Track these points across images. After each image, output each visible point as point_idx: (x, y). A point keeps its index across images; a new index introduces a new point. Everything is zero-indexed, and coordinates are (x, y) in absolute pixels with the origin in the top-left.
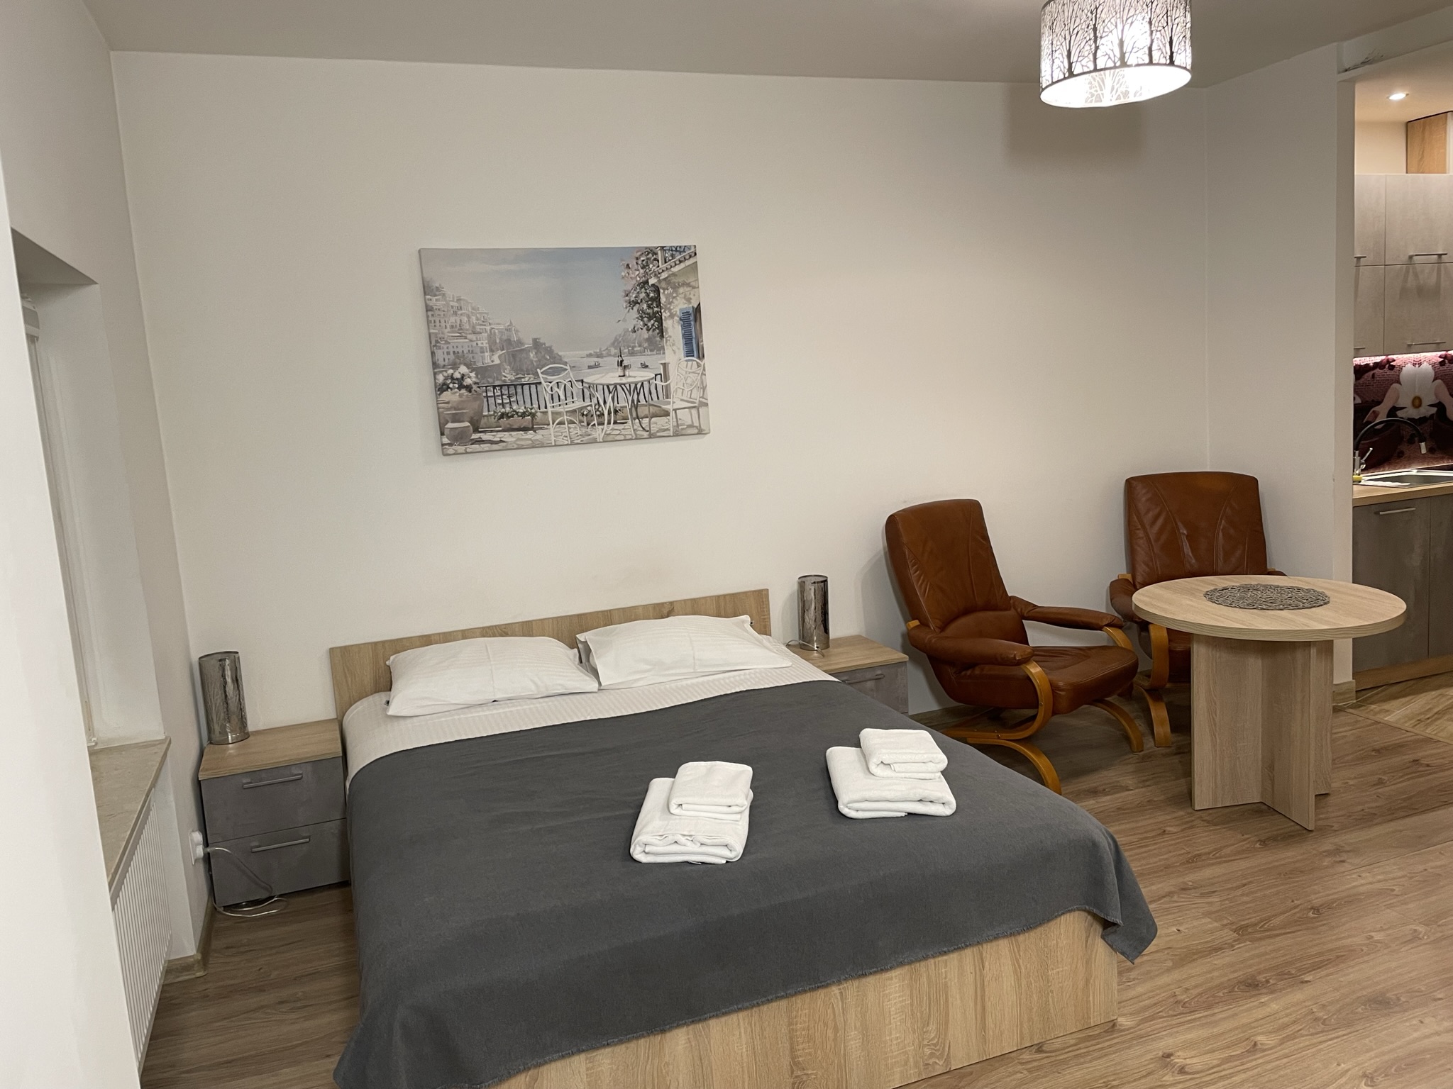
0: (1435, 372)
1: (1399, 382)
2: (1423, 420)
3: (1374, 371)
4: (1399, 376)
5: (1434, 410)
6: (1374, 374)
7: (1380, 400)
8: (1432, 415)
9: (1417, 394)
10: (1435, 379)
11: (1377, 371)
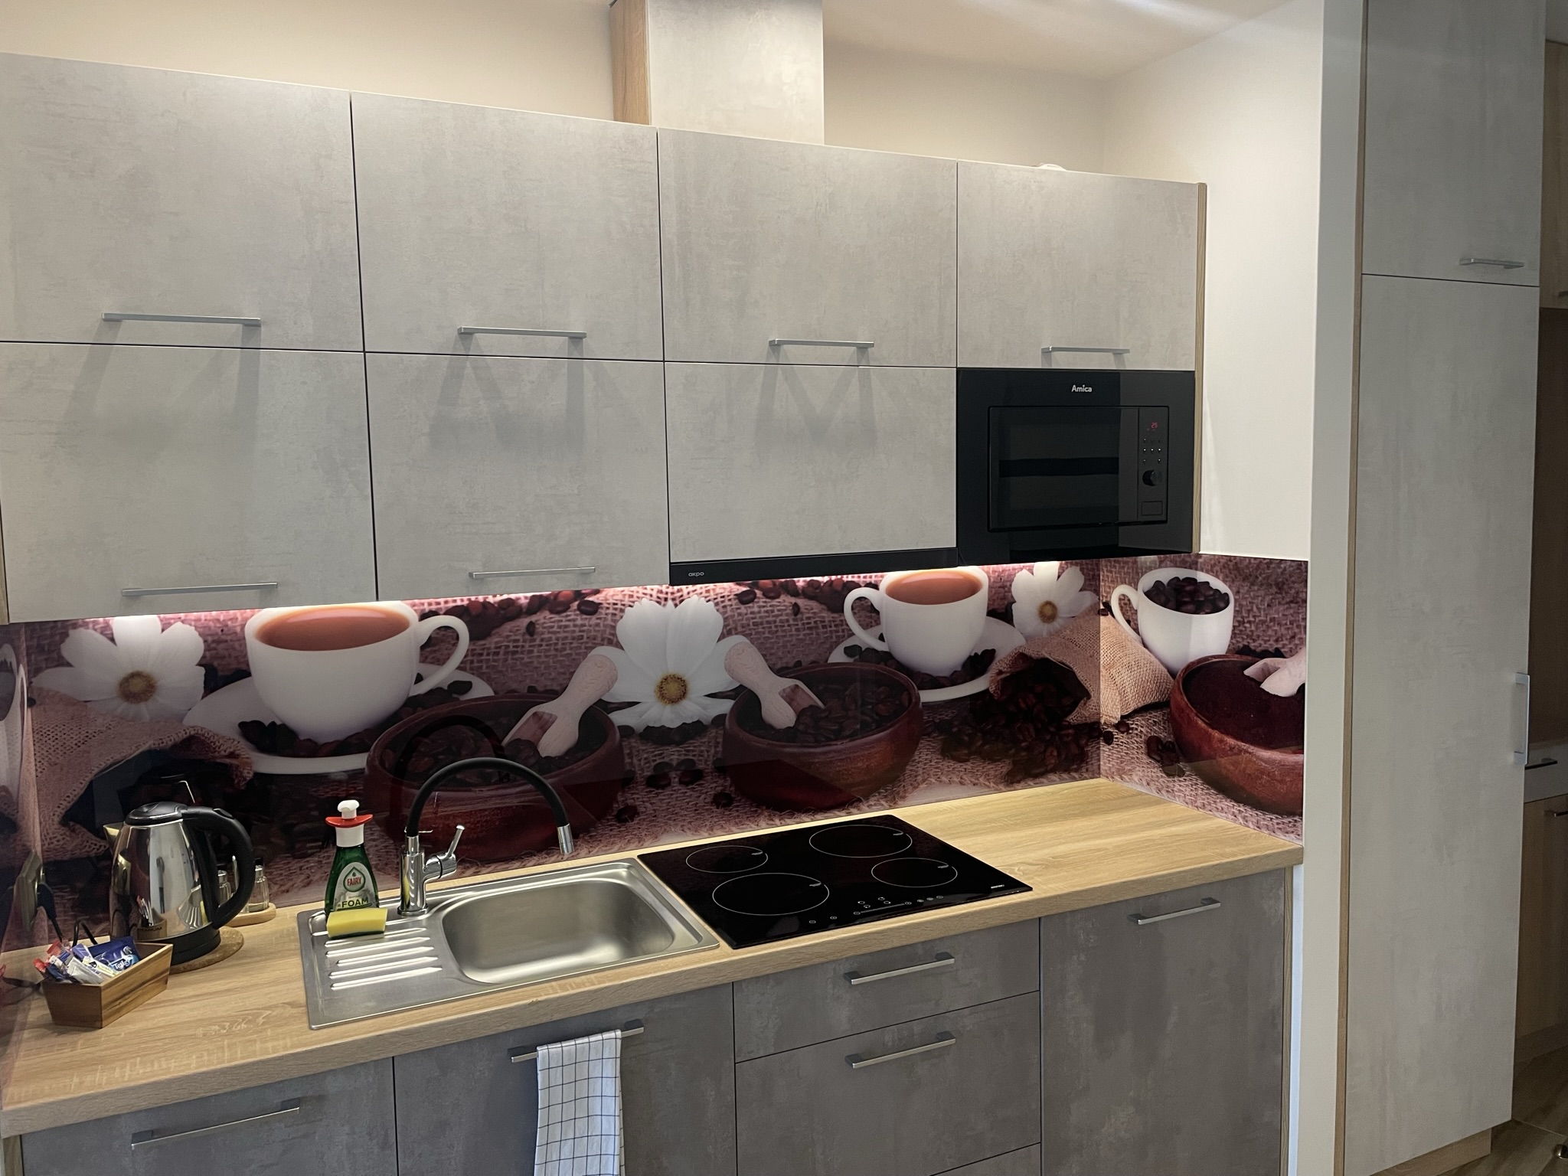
0: (725, 619)
1: (613, 642)
2: (692, 730)
3: (534, 618)
4: (614, 628)
5: (725, 706)
6: (531, 625)
7: (556, 687)
9: (672, 669)
10: (727, 632)
11: (543, 617)
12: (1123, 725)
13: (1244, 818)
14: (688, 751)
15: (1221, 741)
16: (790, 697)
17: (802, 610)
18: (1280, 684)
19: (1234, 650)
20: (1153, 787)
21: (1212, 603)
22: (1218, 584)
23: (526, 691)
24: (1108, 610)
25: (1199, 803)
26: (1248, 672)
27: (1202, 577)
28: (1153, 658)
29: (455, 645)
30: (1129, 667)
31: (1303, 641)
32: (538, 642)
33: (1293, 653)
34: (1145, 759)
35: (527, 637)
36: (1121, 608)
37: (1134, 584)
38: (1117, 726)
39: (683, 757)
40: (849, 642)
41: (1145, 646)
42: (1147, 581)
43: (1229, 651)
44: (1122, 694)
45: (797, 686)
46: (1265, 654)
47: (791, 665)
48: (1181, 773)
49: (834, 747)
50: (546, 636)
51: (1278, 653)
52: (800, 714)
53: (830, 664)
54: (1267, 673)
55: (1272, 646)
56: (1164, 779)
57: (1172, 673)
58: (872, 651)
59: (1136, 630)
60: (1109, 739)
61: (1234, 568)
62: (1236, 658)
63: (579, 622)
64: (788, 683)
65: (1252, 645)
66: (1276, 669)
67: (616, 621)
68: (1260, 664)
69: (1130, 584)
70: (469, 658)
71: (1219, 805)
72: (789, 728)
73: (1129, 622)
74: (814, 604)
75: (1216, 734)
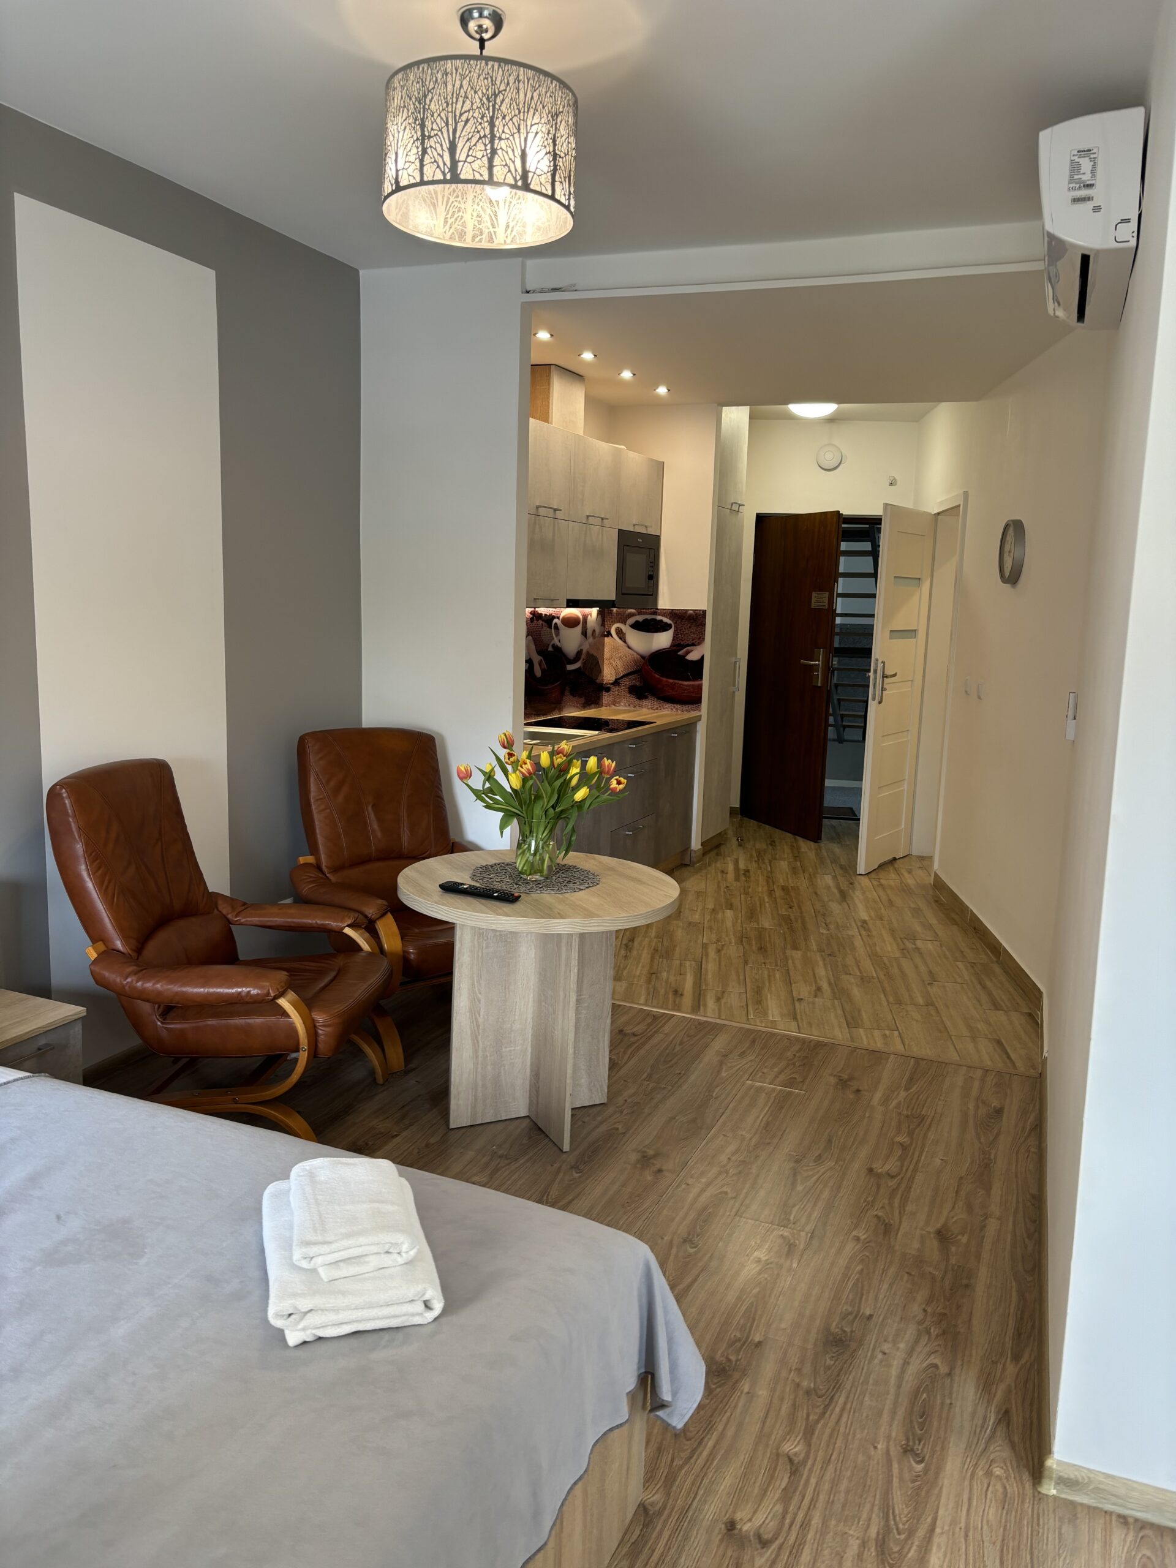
12: (616, 682)
13: (677, 709)
15: (667, 681)
16: (540, 664)
18: (693, 656)
19: (672, 645)
20: (631, 706)
21: (664, 627)
22: (666, 620)
24: (609, 634)
25: (655, 707)
26: (679, 653)
27: (659, 618)
28: (633, 653)
30: (621, 658)
31: (704, 639)
33: (699, 644)
34: (628, 695)
36: (617, 633)
37: (624, 622)
38: (612, 684)
40: (552, 642)
41: (629, 647)
42: (631, 621)
43: (671, 646)
44: (616, 670)
46: (688, 645)
48: (646, 697)
51: (693, 645)
52: (542, 671)
53: (548, 651)
54: (688, 653)
55: (690, 642)
56: (637, 702)
57: (643, 657)
58: (557, 646)
59: (625, 642)
60: (608, 690)
61: (675, 614)
62: (674, 648)
64: (540, 658)
65: (682, 643)
66: (692, 651)
68: (685, 650)
69: (622, 623)
71: (665, 707)
72: (540, 677)
73: (621, 639)
75: (664, 679)
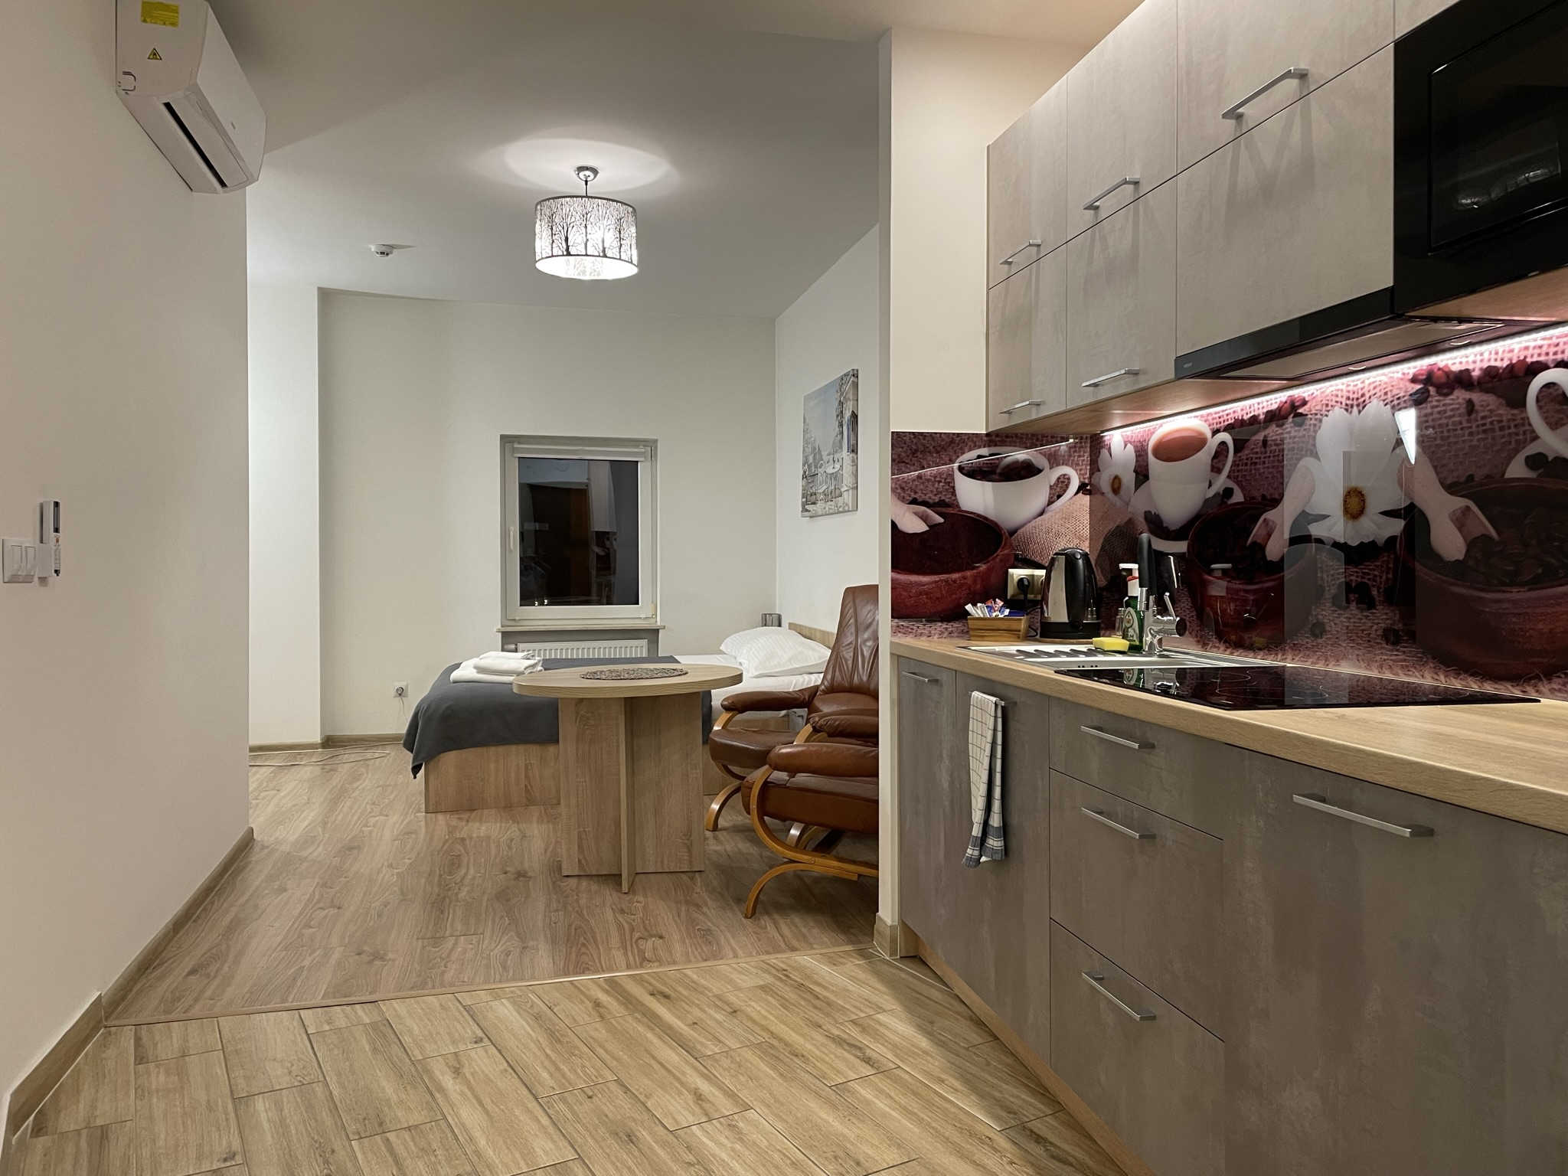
1: (1315, 455)
3: (1267, 432)
4: (1314, 438)
5: (1396, 526)
6: (1265, 438)
7: (1277, 496)
8: (1392, 540)
9: (1354, 482)
11: (1272, 431)
14: (1364, 573)
16: (1461, 521)
17: (1477, 407)
23: (1260, 499)
29: (1227, 457)
32: (1268, 454)
35: (1263, 449)
39: (1359, 580)
40: (1532, 449)
45: (1468, 508)
47: (1462, 480)
49: (1508, 596)
50: (1273, 448)
52: (1471, 544)
53: (1507, 479)
58: (1561, 461)
63: (1292, 434)
64: (1460, 502)
67: (1316, 432)
70: (1233, 468)
72: (1457, 561)
74: (1490, 399)
